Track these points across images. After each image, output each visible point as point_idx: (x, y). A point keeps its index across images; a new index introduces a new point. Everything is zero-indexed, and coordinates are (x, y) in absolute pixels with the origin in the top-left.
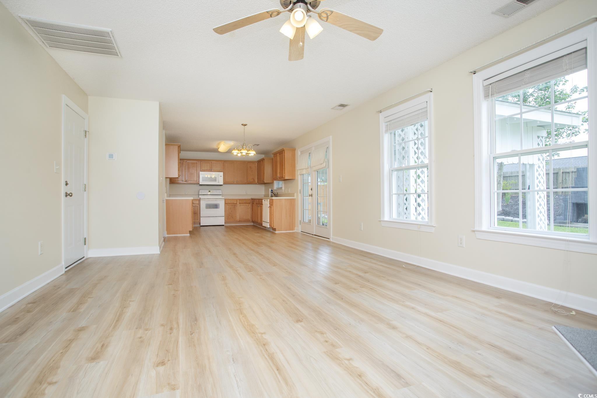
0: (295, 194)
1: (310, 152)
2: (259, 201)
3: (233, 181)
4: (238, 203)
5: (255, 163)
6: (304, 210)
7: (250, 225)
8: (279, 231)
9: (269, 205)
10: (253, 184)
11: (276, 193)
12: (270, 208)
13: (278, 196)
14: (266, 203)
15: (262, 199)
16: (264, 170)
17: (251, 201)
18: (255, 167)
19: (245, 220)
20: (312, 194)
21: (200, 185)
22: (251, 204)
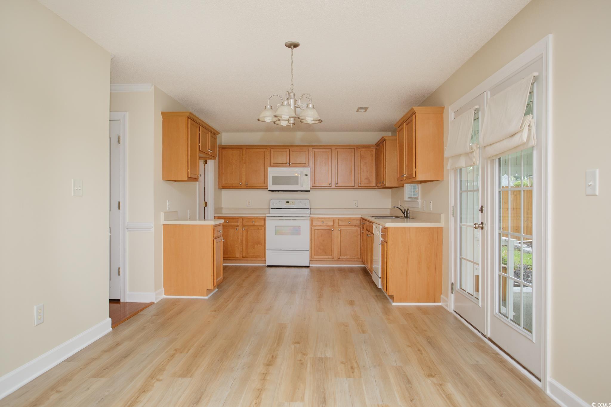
0: (442, 216)
1: (477, 107)
2: (370, 225)
3: (330, 183)
4: (336, 225)
5: (371, 149)
6: (461, 259)
7: (359, 267)
8: (401, 301)
9: (381, 239)
10: (369, 188)
11: (405, 208)
12: (383, 246)
13: (409, 215)
14: (377, 232)
15: (372, 223)
16: (385, 162)
17: (360, 221)
18: (372, 156)
19: (349, 257)
20: (482, 223)
21: (269, 191)
22: (360, 228)
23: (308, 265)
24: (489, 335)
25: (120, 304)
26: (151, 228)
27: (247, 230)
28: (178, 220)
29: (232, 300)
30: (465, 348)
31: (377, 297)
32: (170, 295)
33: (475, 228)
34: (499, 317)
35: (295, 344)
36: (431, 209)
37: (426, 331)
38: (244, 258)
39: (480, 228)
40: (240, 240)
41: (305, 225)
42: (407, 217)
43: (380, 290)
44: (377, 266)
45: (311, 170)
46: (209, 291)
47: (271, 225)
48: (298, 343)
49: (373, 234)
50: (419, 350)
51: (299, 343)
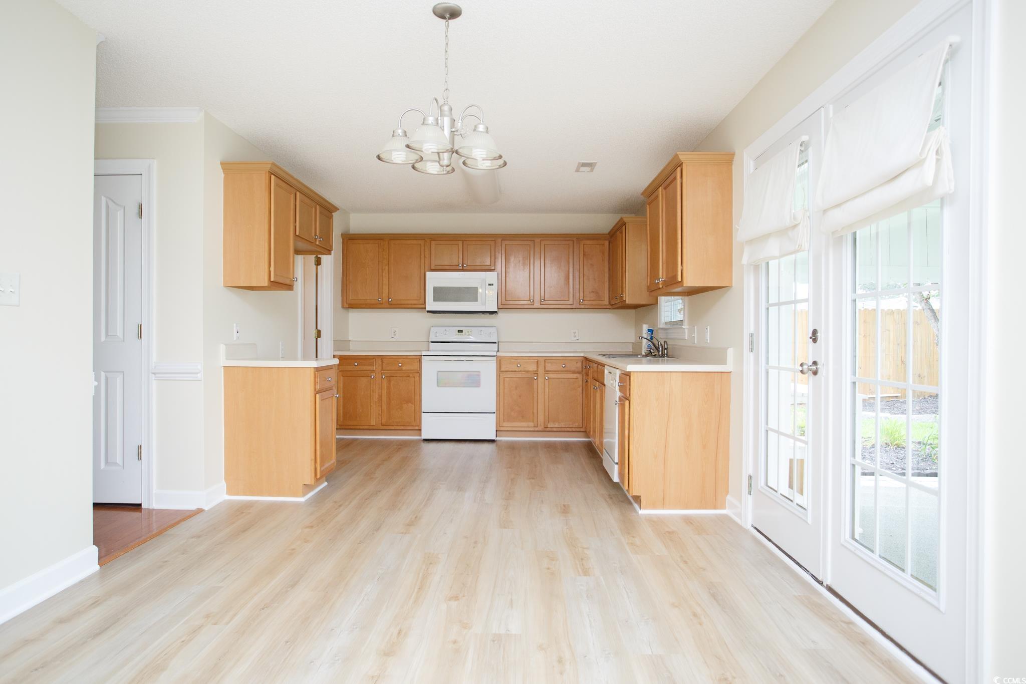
0: (730, 352)
1: (805, 138)
2: (599, 370)
3: (532, 298)
4: (541, 370)
5: (601, 242)
6: (767, 431)
7: (580, 442)
8: (654, 506)
9: (618, 394)
10: (597, 307)
11: (660, 340)
12: (622, 406)
13: (667, 353)
14: (612, 381)
15: (603, 365)
16: (624, 261)
17: (582, 364)
18: (603, 254)
19: (562, 425)
20: (815, 363)
21: (428, 312)
22: (583, 375)
23: (493, 438)
24: (828, 581)
25: (141, 512)
26: (197, 373)
27: (389, 378)
28: (257, 359)
29: (349, 504)
30: (785, 609)
31: (611, 498)
32: (238, 494)
33: (802, 372)
34: (852, 549)
35: (449, 600)
36: (707, 340)
37: (704, 570)
38: (385, 427)
39: (810, 373)
40: (377, 396)
41: (488, 371)
42: (663, 356)
43: (617, 486)
44: (612, 440)
45: (500, 277)
46: (308, 488)
47: (429, 370)
48: (456, 598)
49: (605, 385)
50: (695, 615)
51: (458, 600)
